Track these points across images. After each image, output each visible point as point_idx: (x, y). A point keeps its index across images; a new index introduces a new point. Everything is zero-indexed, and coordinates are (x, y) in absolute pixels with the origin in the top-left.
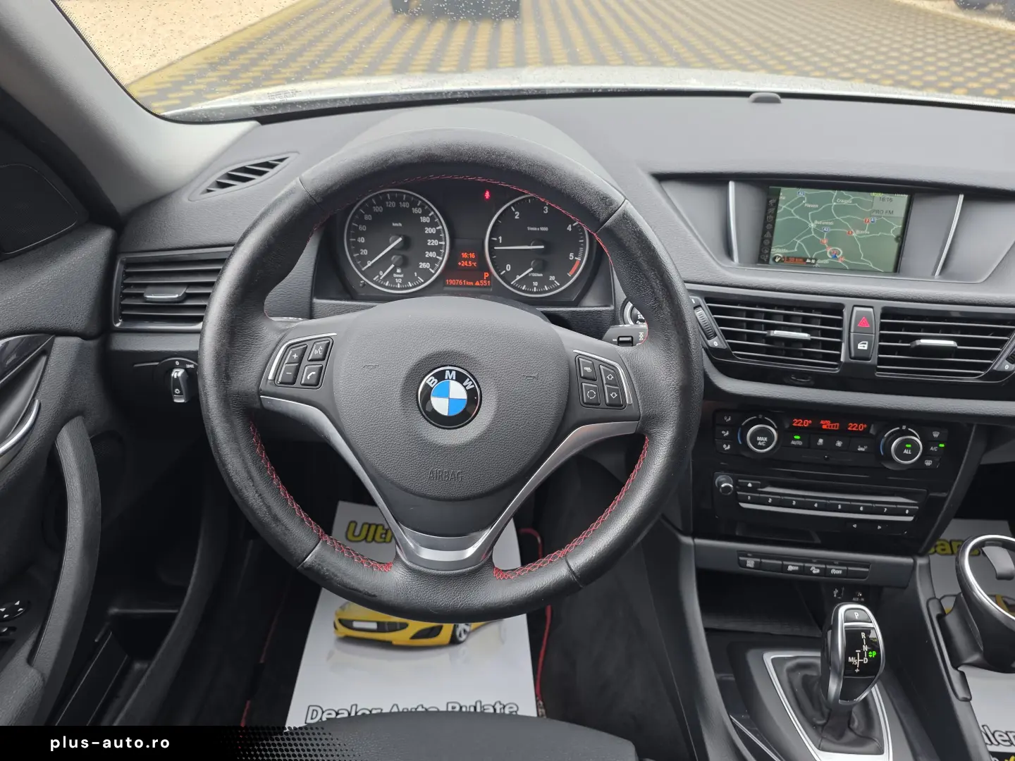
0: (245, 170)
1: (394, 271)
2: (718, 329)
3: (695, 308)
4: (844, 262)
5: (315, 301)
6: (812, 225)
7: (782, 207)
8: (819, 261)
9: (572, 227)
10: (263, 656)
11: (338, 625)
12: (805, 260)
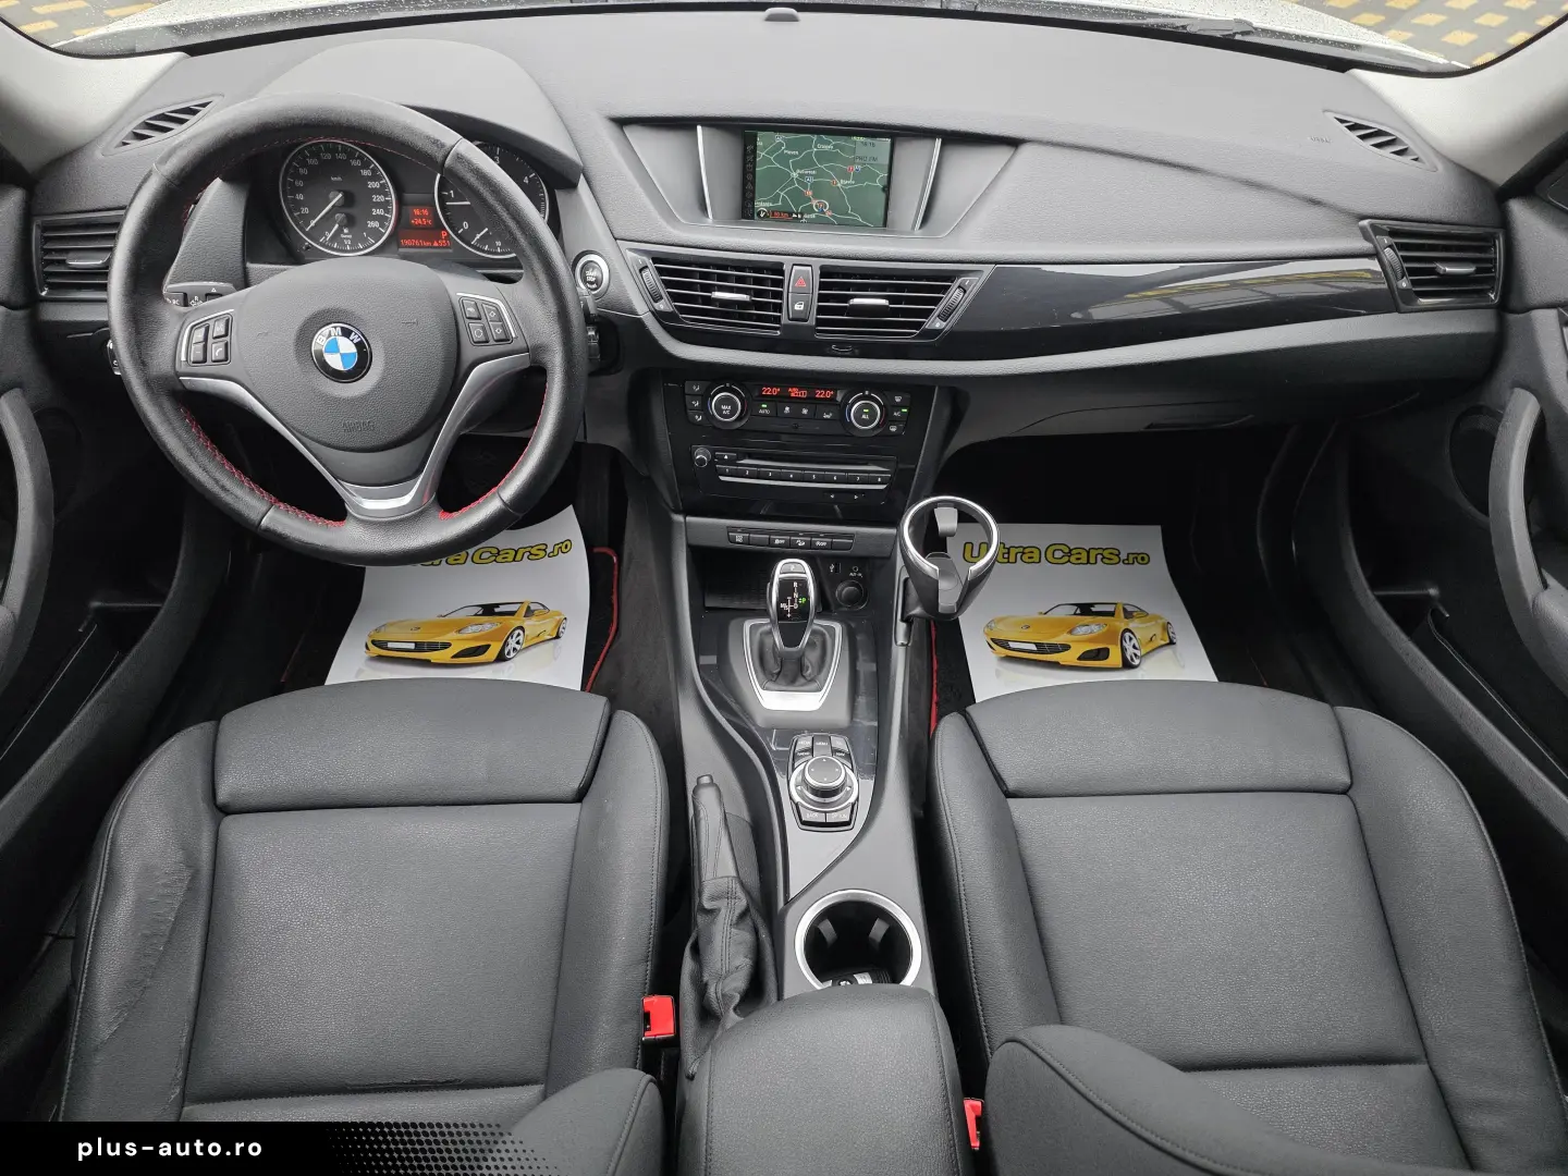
0: (163, 117)
1: (340, 231)
2: (663, 291)
3: (641, 270)
4: (832, 216)
5: (249, 265)
6: (795, 175)
7: (761, 154)
8: (805, 216)
9: (529, 180)
10: (285, 675)
11: (370, 645)
12: (790, 214)
